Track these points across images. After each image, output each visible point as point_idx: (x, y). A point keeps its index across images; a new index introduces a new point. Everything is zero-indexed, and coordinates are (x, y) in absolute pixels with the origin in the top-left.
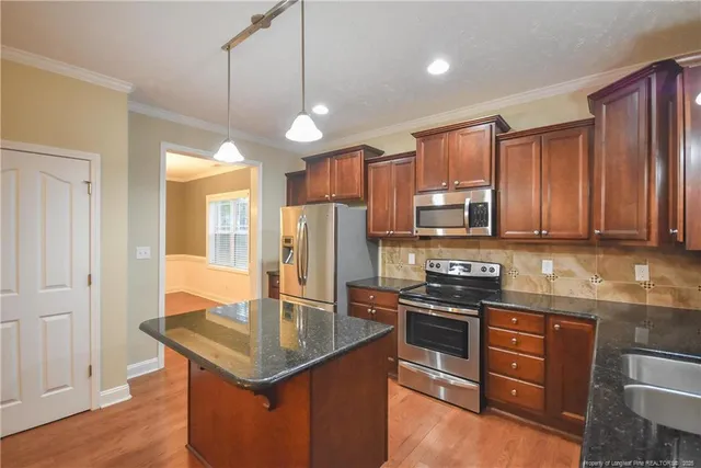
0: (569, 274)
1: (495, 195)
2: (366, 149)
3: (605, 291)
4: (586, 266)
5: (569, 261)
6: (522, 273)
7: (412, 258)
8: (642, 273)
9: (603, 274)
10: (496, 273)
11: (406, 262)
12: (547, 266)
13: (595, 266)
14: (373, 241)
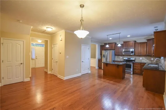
0: (144, 59)
1: (135, 50)
2: (115, 43)
3: (148, 61)
4: (146, 58)
5: (144, 58)
6: (138, 59)
7: (121, 58)
8: (152, 59)
9: (148, 59)
10: (134, 59)
11: (120, 58)
12: (141, 58)
13: (147, 58)
14: (115, 55)
